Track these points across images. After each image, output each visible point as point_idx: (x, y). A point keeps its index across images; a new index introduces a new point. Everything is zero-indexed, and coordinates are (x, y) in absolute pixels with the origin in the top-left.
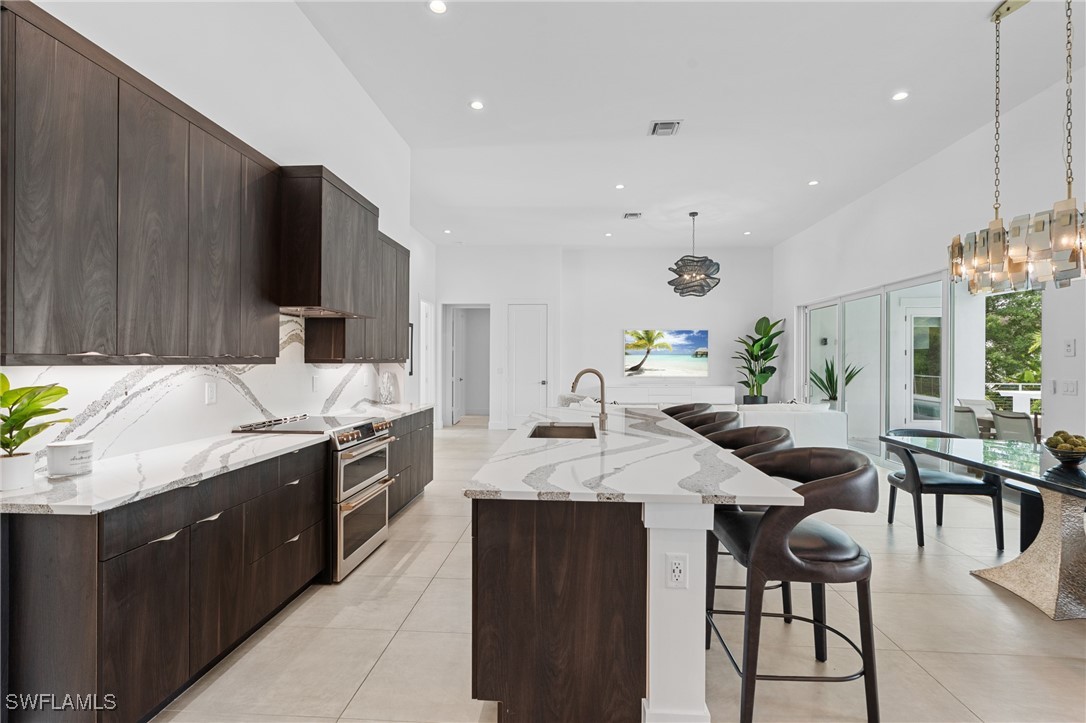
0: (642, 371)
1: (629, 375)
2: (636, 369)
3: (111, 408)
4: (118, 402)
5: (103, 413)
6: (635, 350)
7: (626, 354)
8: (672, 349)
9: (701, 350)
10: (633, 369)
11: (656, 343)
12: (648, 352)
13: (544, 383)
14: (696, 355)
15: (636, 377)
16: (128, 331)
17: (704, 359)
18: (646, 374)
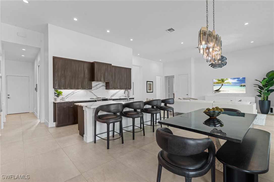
0: (220, 91)
1: (215, 93)
2: (217, 91)
3: (71, 94)
4: (72, 94)
5: (70, 95)
6: (217, 84)
7: (214, 86)
8: (232, 84)
9: (243, 84)
10: (216, 91)
11: (225, 82)
12: (222, 85)
13: (187, 95)
14: (241, 86)
15: (217, 93)
16: (67, 86)
17: (244, 87)
18: (221, 92)
